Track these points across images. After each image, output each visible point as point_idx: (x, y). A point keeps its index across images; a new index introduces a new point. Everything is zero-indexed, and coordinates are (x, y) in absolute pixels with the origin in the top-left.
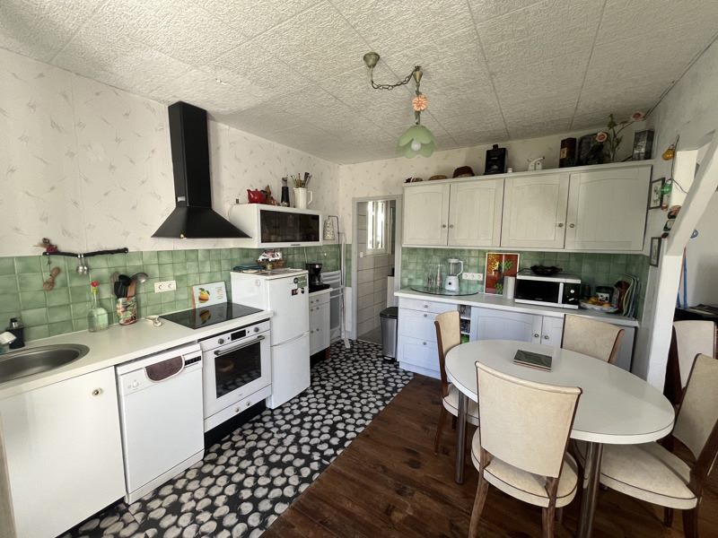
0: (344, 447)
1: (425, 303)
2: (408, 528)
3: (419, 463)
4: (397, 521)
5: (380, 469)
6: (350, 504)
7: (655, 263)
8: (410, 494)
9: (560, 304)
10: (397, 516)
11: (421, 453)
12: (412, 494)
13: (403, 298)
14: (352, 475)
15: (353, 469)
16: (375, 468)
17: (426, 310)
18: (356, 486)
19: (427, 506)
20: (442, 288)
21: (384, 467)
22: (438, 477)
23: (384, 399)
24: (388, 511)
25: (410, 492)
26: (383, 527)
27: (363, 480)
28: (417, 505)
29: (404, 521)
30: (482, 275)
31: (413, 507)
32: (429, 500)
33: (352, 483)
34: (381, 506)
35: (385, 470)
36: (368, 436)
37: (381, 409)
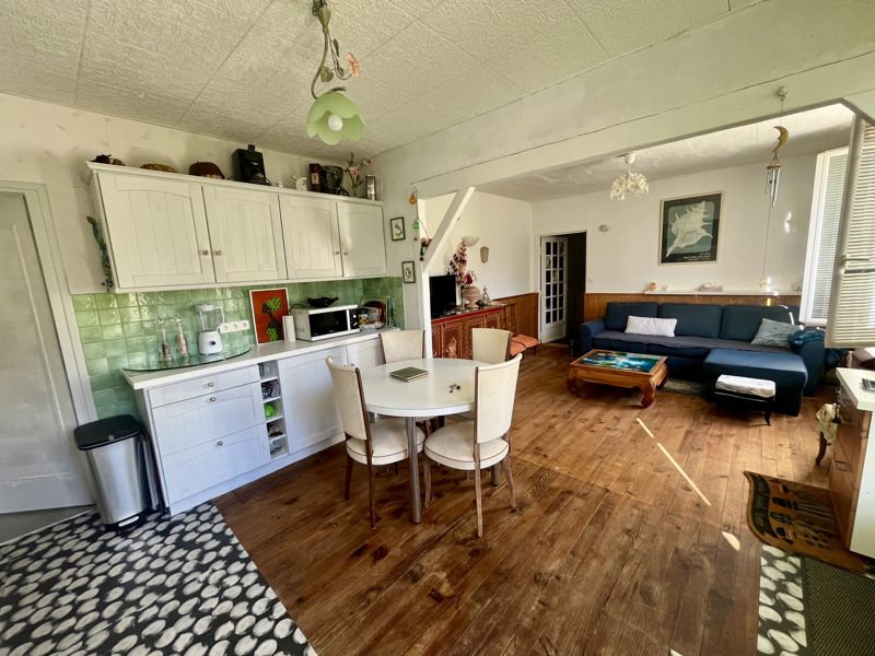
0: (306, 645)
1: (206, 381)
2: (461, 582)
3: (381, 548)
4: (452, 592)
5: (373, 595)
6: (418, 646)
7: (412, 280)
8: (421, 569)
9: (350, 331)
10: (445, 589)
11: (367, 542)
12: (422, 568)
13: (154, 388)
14: (368, 636)
15: (357, 634)
16: (369, 602)
17: (211, 390)
18: (391, 633)
19: (439, 557)
20: (200, 355)
21: (371, 589)
22: (406, 536)
23: (232, 558)
24: (438, 598)
25: (418, 569)
26: (457, 607)
27: (383, 622)
28: (436, 566)
29: (453, 584)
30: (247, 322)
31: (437, 570)
32: (432, 553)
33: (384, 640)
34: (429, 605)
35: (378, 589)
36: (300, 601)
37: (252, 566)
